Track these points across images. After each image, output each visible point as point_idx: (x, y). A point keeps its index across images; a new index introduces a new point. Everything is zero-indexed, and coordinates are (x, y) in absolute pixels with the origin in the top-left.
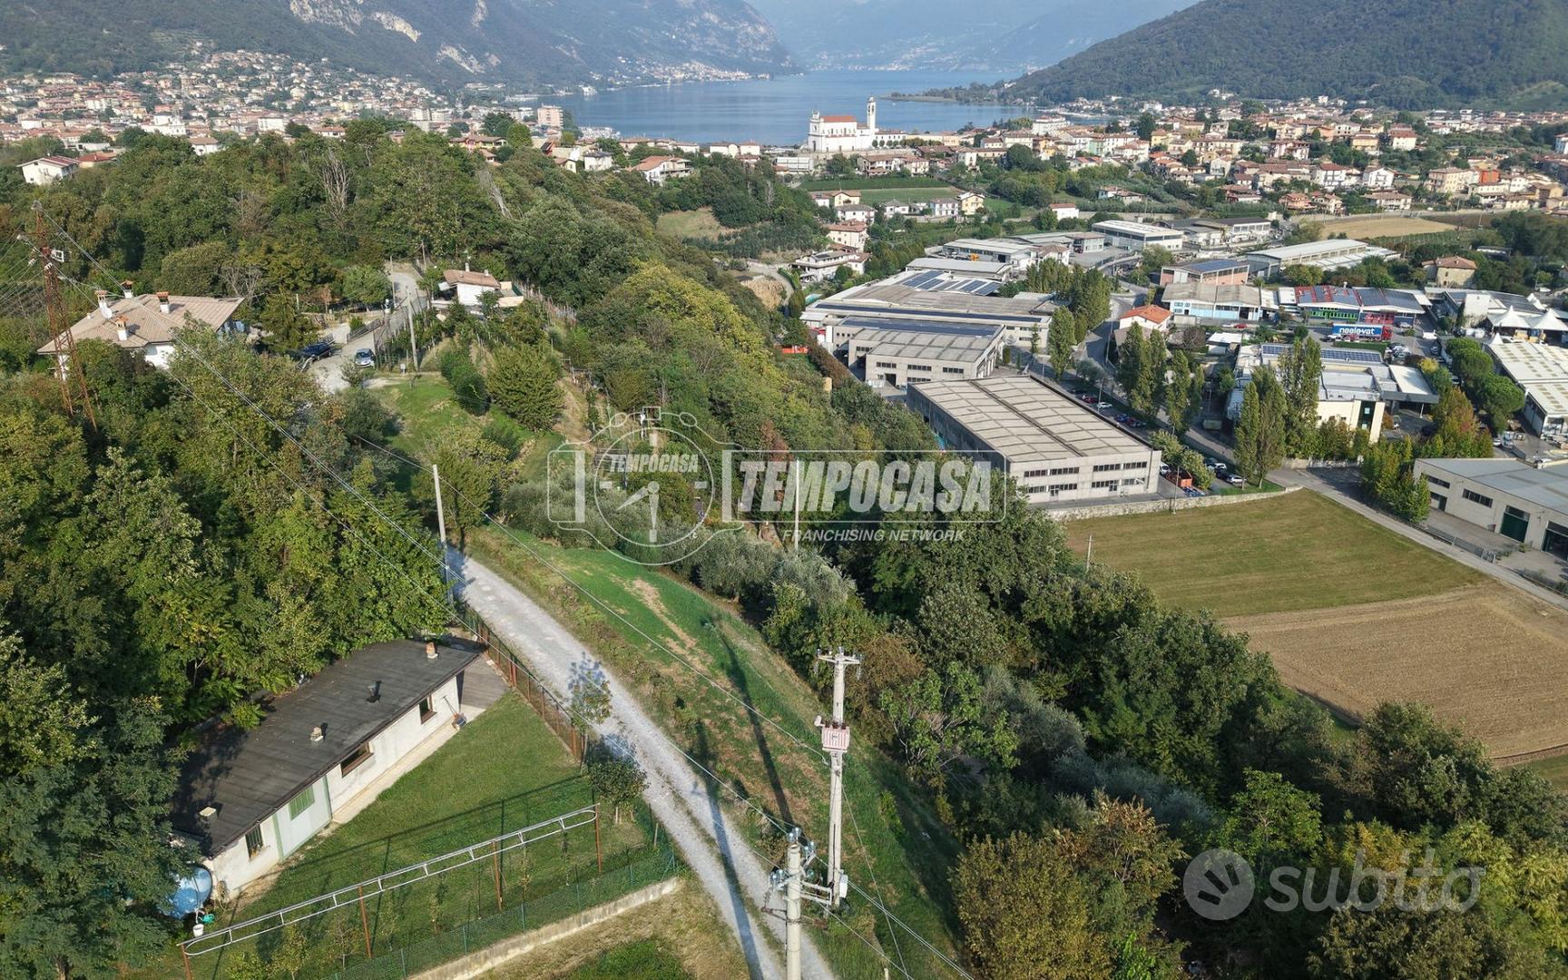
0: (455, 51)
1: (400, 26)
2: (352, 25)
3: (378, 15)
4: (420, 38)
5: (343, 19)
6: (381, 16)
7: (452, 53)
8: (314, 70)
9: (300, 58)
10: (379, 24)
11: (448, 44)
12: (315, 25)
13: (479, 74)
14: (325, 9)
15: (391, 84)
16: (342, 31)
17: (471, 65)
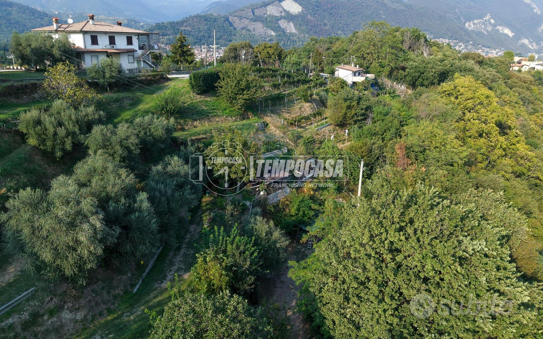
0: (527, 41)
1: (507, 31)
2: (487, 31)
3: (499, 27)
4: (513, 36)
5: (484, 29)
6: (500, 28)
7: (526, 41)
8: (465, 45)
9: (461, 42)
10: (498, 30)
11: (525, 38)
12: (473, 31)
13: (535, 50)
14: (478, 25)
15: (494, 52)
16: (482, 33)
17: (533, 46)
